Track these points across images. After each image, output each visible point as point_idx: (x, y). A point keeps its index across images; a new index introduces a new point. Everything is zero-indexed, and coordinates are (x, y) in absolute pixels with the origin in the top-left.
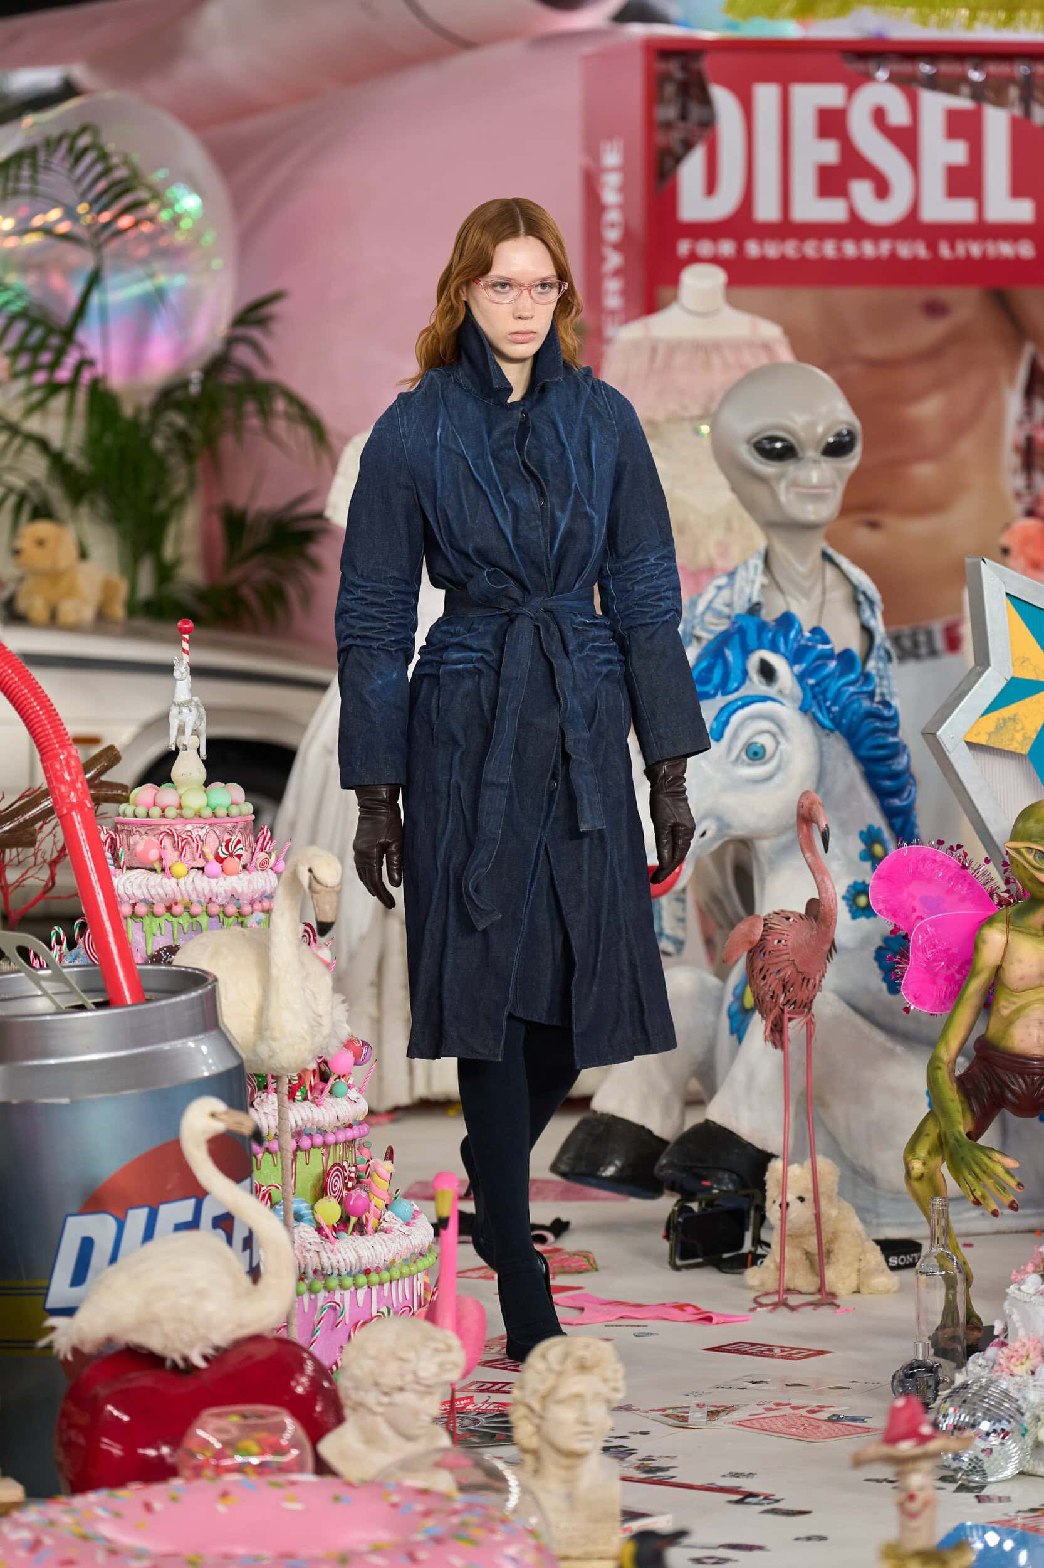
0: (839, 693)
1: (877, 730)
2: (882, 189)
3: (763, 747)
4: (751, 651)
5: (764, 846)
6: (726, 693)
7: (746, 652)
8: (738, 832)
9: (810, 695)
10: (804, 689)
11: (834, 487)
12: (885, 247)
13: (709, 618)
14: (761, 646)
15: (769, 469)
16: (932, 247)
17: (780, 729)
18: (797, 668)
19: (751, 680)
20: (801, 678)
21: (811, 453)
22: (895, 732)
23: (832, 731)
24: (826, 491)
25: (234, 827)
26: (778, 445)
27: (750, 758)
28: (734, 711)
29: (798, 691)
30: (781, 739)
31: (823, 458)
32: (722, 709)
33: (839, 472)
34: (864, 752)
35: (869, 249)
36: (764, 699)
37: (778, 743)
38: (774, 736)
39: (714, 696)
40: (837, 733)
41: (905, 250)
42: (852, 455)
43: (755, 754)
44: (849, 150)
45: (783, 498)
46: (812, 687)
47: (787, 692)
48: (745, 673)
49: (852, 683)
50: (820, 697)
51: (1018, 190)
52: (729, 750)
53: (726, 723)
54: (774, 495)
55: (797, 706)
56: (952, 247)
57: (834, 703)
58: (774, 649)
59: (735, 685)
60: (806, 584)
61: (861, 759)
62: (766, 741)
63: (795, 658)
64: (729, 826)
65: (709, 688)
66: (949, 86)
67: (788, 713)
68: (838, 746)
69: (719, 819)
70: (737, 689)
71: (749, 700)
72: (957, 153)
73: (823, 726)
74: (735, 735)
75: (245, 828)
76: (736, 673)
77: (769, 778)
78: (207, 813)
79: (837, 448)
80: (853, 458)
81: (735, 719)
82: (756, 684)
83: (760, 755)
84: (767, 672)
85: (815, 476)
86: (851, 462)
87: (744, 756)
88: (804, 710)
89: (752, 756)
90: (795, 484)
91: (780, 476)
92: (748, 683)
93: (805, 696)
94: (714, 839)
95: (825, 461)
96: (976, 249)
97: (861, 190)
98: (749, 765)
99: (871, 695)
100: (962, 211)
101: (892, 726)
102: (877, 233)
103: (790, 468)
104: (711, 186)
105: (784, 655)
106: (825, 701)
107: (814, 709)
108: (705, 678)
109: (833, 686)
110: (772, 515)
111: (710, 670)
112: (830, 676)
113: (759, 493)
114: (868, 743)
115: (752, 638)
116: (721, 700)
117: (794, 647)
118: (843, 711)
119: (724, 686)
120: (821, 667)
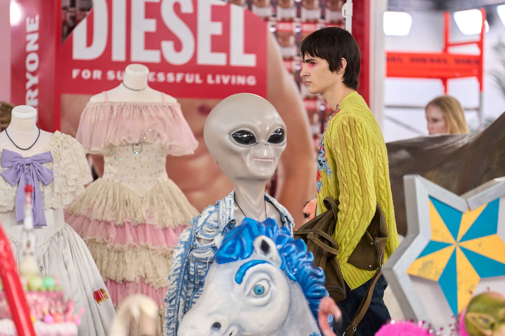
0: (298, 262)
1: (315, 282)
2: (178, 47)
3: (263, 288)
4: (256, 236)
6: (243, 258)
7: (253, 237)
9: (285, 262)
10: (282, 258)
11: (274, 159)
12: (179, 77)
13: (205, 228)
14: (260, 234)
15: (241, 148)
16: (203, 77)
17: (271, 279)
18: (279, 246)
19: (256, 251)
20: (281, 251)
21: (263, 140)
22: (323, 284)
23: (295, 281)
24: (271, 160)
26: (245, 136)
27: (256, 294)
28: (248, 268)
29: (279, 259)
30: (272, 284)
31: (269, 143)
32: (241, 267)
33: (276, 151)
34: (309, 294)
35: (171, 77)
36: (263, 262)
37: (270, 286)
38: (268, 282)
39: (237, 259)
40: (297, 282)
41: (189, 79)
42: (283, 143)
43: (259, 291)
44: (161, 24)
46: (286, 257)
47: (274, 259)
48: (253, 248)
49: (303, 257)
50: (289, 263)
51: (247, 50)
52: (245, 289)
53: (244, 274)
54: (243, 162)
55: (279, 266)
56: (214, 78)
57: (295, 267)
58: (268, 235)
59: (247, 254)
61: (308, 298)
62: (264, 284)
63: (278, 241)
64: (244, 330)
65: (234, 256)
67: (275, 269)
68: (297, 290)
69: (239, 326)
70: (249, 257)
71: (256, 262)
72: (217, 28)
73: (291, 278)
74: (248, 281)
76: (247, 248)
77: (266, 305)
79: (276, 139)
81: (249, 272)
82: (258, 254)
83: (262, 291)
84: (265, 247)
85: (265, 153)
86: (283, 146)
87: (253, 292)
88: (282, 269)
89: (257, 292)
90: (255, 157)
91: (247, 152)
92: (254, 253)
93: (283, 261)
96: (226, 80)
97: (168, 46)
98: (255, 297)
99: (312, 264)
100: (219, 59)
101: (321, 280)
102: (176, 69)
103: (251, 147)
104: (89, 42)
105: (272, 239)
106: (291, 265)
107: (287, 269)
108: (231, 250)
109: (295, 257)
110: (242, 174)
111: (233, 246)
112: (293, 252)
113: (234, 161)
114: (312, 288)
115: (255, 230)
116: (240, 262)
117: (277, 235)
118: (300, 271)
119: (241, 255)
120: (289, 247)
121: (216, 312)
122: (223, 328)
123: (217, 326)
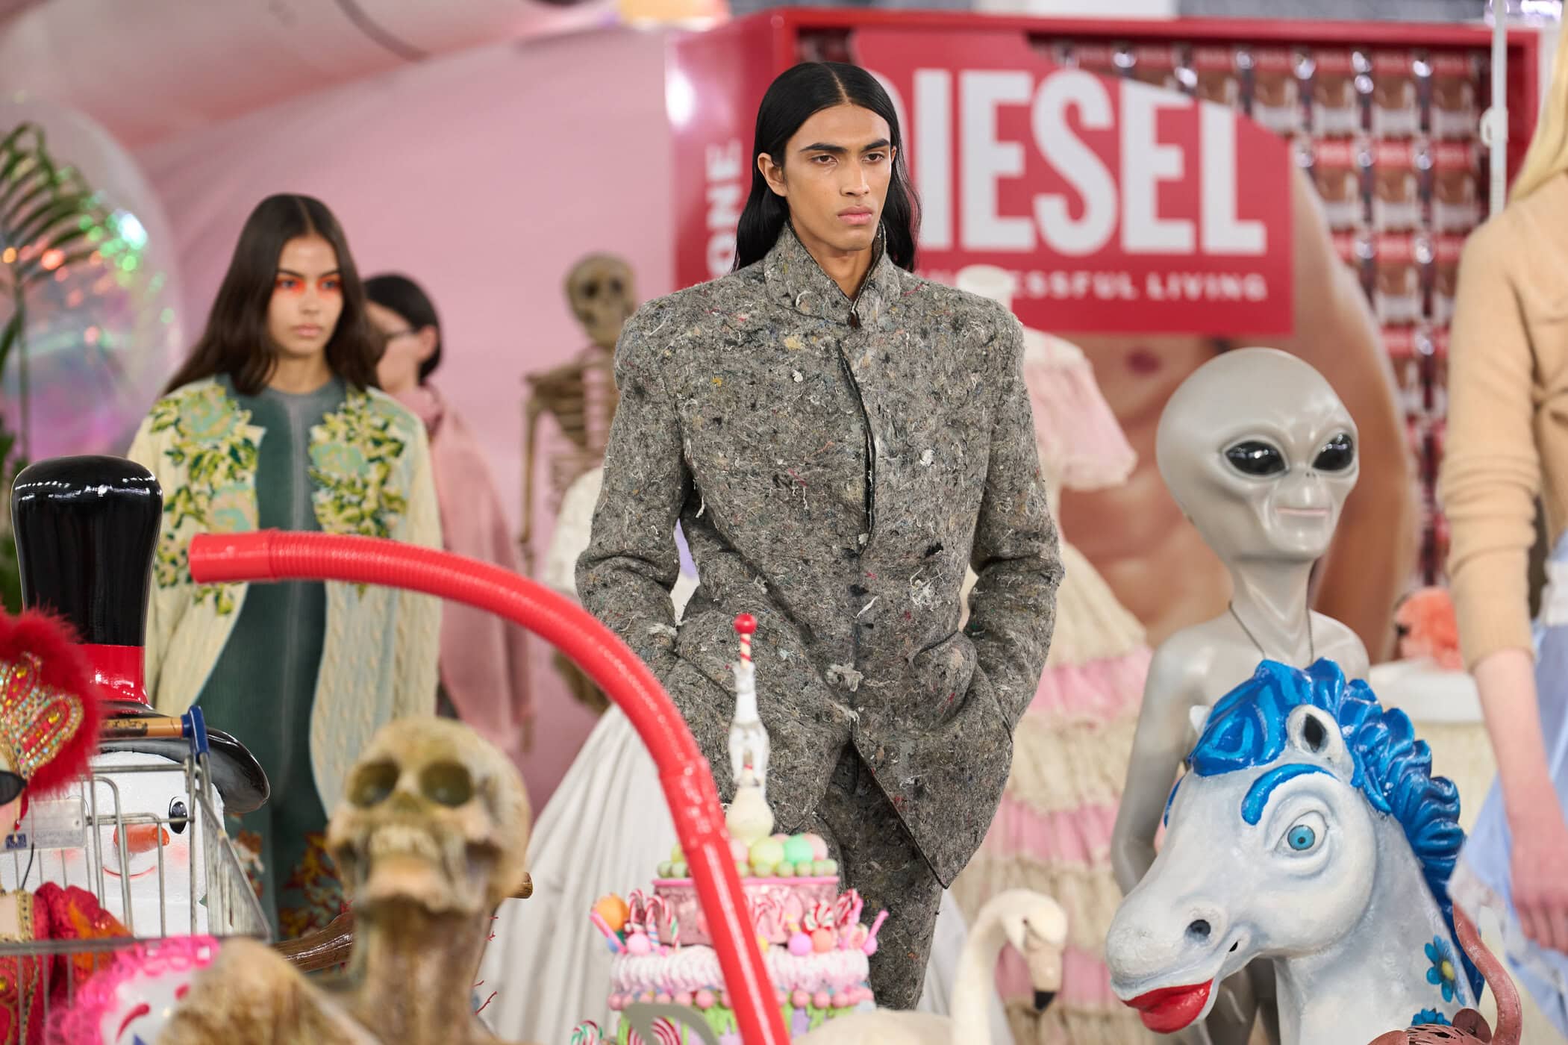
0: (1395, 766)
1: (1438, 814)
2: (1077, 209)
3: (1311, 830)
4: (1293, 706)
5: (1301, 966)
6: (1260, 761)
7: (1285, 708)
8: (1274, 945)
9: (1363, 768)
10: (1355, 758)
11: (1330, 509)
12: (1080, 283)
14: (1302, 700)
15: (1248, 484)
16: (1139, 283)
17: (1330, 810)
18: (1348, 730)
19: (1292, 743)
20: (1351, 742)
22: (1455, 817)
23: (1387, 813)
24: (1322, 513)
25: (820, 890)
26: (1258, 455)
27: (1293, 847)
28: (1274, 785)
29: (1348, 759)
30: (1330, 822)
31: (1317, 472)
32: (1257, 782)
33: (1334, 488)
34: (1423, 843)
35: (1060, 285)
36: (1311, 769)
37: (1327, 827)
38: (1323, 817)
39: (1246, 764)
40: (1391, 815)
41: (1106, 287)
42: (1349, 468)
43: (1300, 841)
44: (1034, 157)
45: (1267, 525)
46: (1365, 755)
47: (1336, 760)
48: (1285, 734)
49: (1406, 753)
50: (1372, 769)
51: (1245, 211)
52: (1267, 837)
53: (1264, 799)
54: (1254, 519)
55: (1349, 777)
56: (1164, 283)
57: (1388, 780)
58: (1320, 703)
59: (1272, 751)
60: (1292, 637)
61: (1419, 852)
62: (1313, 822)
63: (1346, 715)
64: (1266, 937)
65: (1238, 757)
66: (1156, 76)
67: (1338, 786)
68: (1394, 834)
69: (1254, 927)
70: (1274, 757)
71: (1292, 770)
72: (1170, 162)
73: (1377, 806)
74: (1274, 817)
75: (830, 892)
76: (1271, 736)
77: (1317, 873)
78: (787, 870)
79: (1331, 460)
80: (1352, 472)
81: (1275, 795)
82: (1298, 751)
83: (1307, 842)
84: (1314, 734)
85: (1308, 496)
86: (1349, 477)
87: (1286, 844)
88: (1357, 784)
89: (1295, 842)
90: (1282, 505)
91: (1263, 494)
92: (1287, 748)
93: (1357, 765)
94: (1244, 954)
95: (1321, 475)
96: (1193, 287)
97: (1050, 208)
98: (1292, 856)
99: (1427, 768)
100: (1175, 238)
101: (1450, 808)
102: (1070, 264)
103: (1274, 482)
105: (1330, 712)
106: (1378, 776)
107: (1368, 783)
108: (1233, 742)
109: (1386, 755)
110: (1248, 546)
111: (1237, 731)
112: (1382, 742)
113: (1232, 517)
114: (1428, 830)
115: (1288, 689)
116: (1254, 771)
117: (1341, 701)
118: (1399, 787)
119: (1257, 753)
120: (1373, 730)
121: (1198, 894)
122: (1215, 935)
123: (1200, 928)
